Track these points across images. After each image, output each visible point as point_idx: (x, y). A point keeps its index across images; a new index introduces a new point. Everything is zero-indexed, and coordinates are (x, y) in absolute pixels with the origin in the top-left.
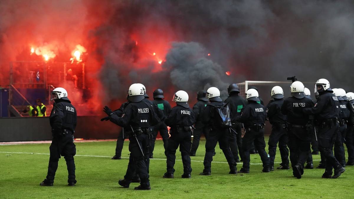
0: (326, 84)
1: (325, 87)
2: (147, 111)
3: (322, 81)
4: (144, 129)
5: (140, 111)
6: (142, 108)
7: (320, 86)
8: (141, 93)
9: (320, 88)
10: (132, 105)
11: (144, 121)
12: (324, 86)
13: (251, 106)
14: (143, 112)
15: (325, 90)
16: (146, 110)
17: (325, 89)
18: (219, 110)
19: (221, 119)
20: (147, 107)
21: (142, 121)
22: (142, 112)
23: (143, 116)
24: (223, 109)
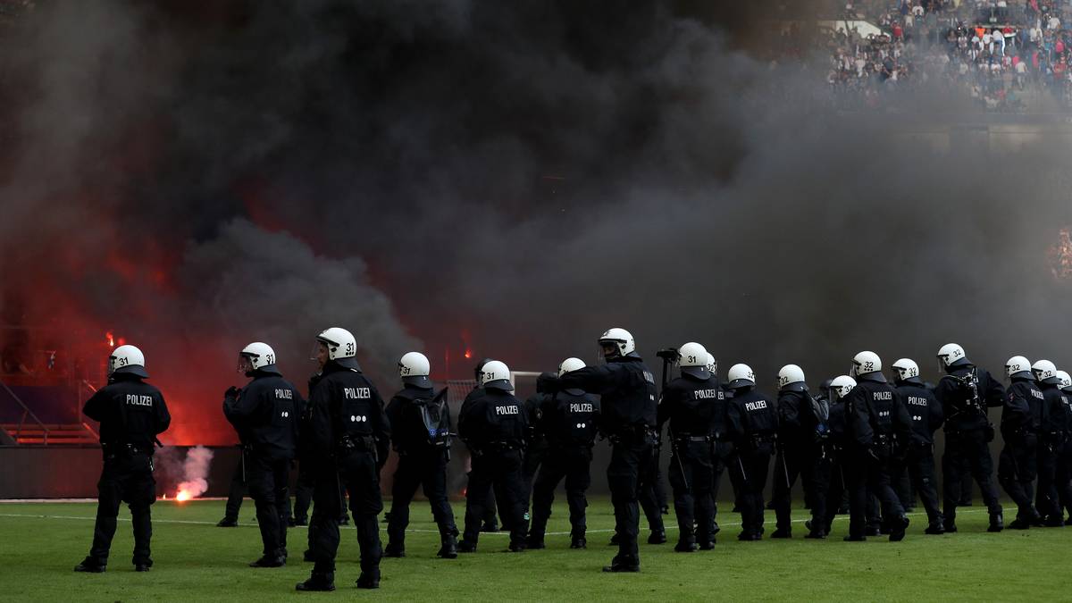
0: (625, 342)
1: (623, 347)
2: (367, 395)
3: (616, 333)
4: (356, 439)
5: (349, 395)
6: (354, 386)
7: (613, 344)
8: (347, 354)
9: (610, 350)
10: (330, 382)
11: (358, 419)
12: (620, 345)
13: (487, 399)
14: (357, 395)
15: (624, 355)
16: (363, 393)
17: (624, 352)
18: (422, 409)
19: (427, 432)
20: (366, 384)
21: (353, 418)
22: (353, 396)
23: (357, 407)
24: (432, 407)
